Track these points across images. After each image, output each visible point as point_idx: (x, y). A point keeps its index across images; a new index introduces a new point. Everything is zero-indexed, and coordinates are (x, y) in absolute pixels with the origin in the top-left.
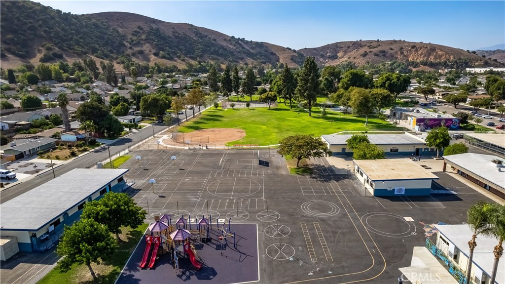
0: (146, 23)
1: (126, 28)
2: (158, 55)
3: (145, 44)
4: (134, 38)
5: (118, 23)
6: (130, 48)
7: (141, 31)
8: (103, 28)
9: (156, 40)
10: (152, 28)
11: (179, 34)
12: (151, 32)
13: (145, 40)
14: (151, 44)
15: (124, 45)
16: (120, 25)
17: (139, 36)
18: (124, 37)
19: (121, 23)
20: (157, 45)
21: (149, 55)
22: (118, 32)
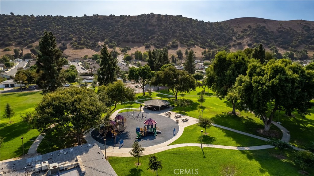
0: (256, 23)
1: (240, 28)
2: (251, 46)
3: (247, 37)
4: (242, 34)
5: (236, 25)
6: (235, 41)
7: (249, 29)
8: (225, 29)
9: (257, 35)
10: (260, 26)
11: (285, 29)
12: (256, 29)
13: (248, 35)
14: (251, 38)
15: (232, 40)
16: (237, 26)
17: (246, 33)
18: (235, 34)
19: (238, 24)
20: (255, 38)
21: (244, 45)
22: (233, 31)
